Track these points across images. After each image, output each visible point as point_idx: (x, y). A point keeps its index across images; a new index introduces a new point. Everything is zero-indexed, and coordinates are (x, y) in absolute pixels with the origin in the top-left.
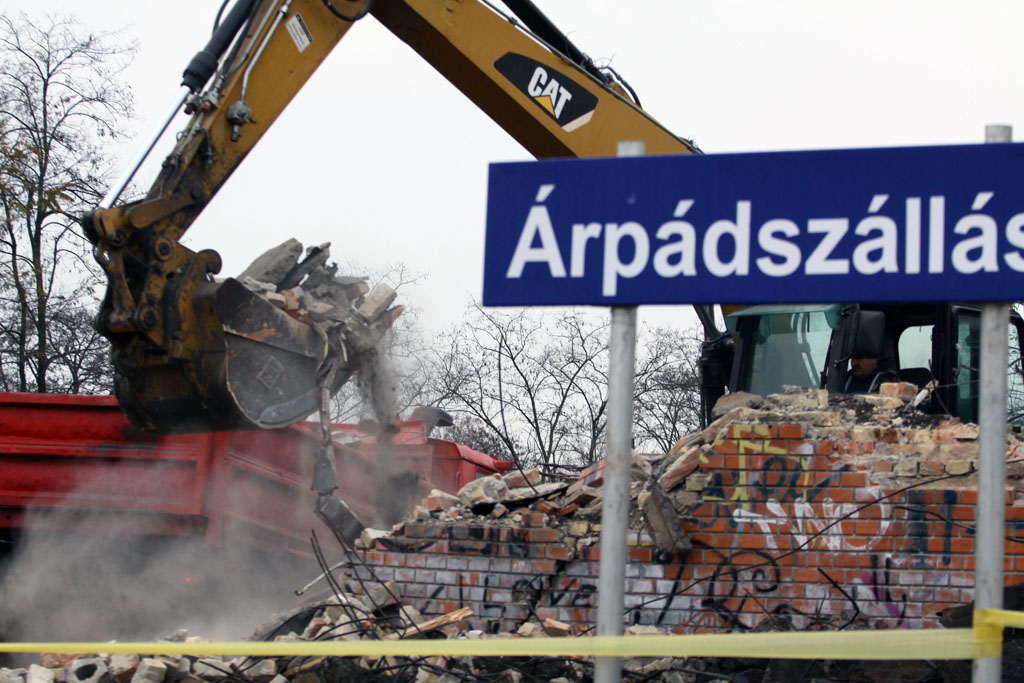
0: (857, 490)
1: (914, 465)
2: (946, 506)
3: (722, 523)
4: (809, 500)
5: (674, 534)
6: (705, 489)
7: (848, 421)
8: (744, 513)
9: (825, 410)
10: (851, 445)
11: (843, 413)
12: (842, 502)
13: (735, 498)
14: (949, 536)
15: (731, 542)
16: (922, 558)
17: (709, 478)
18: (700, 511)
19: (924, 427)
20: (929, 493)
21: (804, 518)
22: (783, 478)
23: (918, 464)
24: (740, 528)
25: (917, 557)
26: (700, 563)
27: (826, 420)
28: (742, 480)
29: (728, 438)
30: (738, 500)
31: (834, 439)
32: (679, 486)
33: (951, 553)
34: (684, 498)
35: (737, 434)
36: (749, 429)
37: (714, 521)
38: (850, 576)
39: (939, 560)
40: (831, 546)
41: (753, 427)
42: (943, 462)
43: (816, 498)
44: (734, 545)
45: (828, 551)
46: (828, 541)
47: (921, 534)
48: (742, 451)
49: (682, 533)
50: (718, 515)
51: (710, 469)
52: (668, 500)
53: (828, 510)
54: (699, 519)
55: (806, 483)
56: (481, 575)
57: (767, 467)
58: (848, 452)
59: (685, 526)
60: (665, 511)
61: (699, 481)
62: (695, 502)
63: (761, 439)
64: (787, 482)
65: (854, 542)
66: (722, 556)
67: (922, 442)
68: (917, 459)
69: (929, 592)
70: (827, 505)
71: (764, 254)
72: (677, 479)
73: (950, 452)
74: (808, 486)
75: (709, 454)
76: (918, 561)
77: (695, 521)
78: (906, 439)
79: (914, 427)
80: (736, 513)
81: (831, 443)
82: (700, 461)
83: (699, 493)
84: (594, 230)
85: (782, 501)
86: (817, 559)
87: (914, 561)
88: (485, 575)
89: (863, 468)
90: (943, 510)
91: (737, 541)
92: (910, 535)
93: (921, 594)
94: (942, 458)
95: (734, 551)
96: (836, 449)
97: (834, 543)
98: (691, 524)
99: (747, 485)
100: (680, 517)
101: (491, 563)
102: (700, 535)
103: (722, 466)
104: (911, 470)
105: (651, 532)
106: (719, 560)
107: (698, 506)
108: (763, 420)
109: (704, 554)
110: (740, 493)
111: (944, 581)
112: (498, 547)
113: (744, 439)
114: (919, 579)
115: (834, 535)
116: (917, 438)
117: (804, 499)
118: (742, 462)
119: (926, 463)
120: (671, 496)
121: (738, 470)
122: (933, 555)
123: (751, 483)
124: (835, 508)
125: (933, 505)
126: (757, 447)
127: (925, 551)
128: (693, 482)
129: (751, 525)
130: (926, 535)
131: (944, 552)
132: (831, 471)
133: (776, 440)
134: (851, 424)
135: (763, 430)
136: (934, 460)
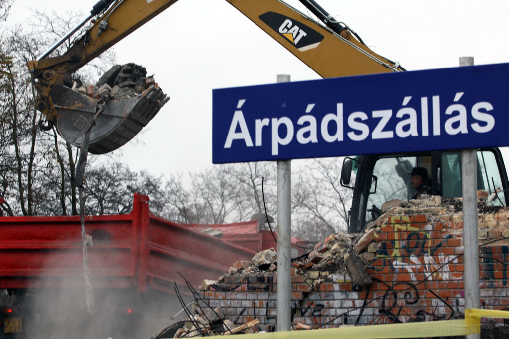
0: (456, 248)
1: (486, 234)
2: (503, 254)
3: (387, 269)
4: (432, 255)
5: (362, 275)
6: (377, 251)
7: (450, 212)
8: (398, 263)
9: (438, 206)
10: (453, 224)
11: (448, 207)
12: (448, 255)
13: (393, 255)
14: (505, 270)
15: (392, 278)
16: (492, 282)
17: (379, 245)
18: (375, 263)
19: (490, 213)
20: (494, 248)
21: (430, 264)
22: (418, 243)
23: (488, 233)
24: (397, 271)
25: (489, 282)
26: (377, 290)
27: (439, 212)
28: (397, 246)
29: (389, 223)
30: (395, 256)
31: (443, 221)
32: (364, 250)
33: (506, 279)
34: (368, 256)
35: (393, 221)
36: (399, 218)
37: (383, 268)
38: (455, 293)
39: (500, 283)
40: (444, 278)
41: (401, 217)
42: (500, 231)
43: (436, 253)
44: (394, 280)
45: (443, 280)
46: (443, 275)
47: (491, 269)
48: (396, 230)
49: (367, 275)
50: (385, 265)
51: (380, 241)
52: (359, 258)
53: (441, 259)
54: (376, 267)
55: (430, 245)
56: (264, 302)
57: (409, 238)
58: (451, 228)
59: (368, 271)
60: (357, 263)
61: (375, 247)
62: (373, 258)
63: (406, 223)
64: (420, 245)
65: (456, 276)
66: (388, 286)
67: (490, 221)
68: (487, 230)
69: (496, 300)
70: (441, 257)
71: (351, 130)
72: (363, 246)
73: (504, 225)
74: (431, 247)
75: (379, 233)
76: (490, 284)
77: (373, 268)
78: (481, 220)
79: (485, 213)
80: (394, 263)
81: (442, 224)
82: (375, 237)
83: (375, 253)
84: (266, 121)
85: (418, 256)
86: (437, 285)
87: (488, 284)
88: (266, 302)
89: (459, 236)
90: (501, 256)
91: (395, 277)
92: (485, 270)
93: (492, 302)
94: (500, 229)
95: (394, 283)
96: (444, 227)
97: (446, 276)
98: (371, 270)
99: (400, 248)
100: (365, 266)
101: (269, 295)
102: (376, 275)
103: (386, 238)
104: (484, 236)
105: (350, 275)
106: (386, 288)
107: (374, 260)
108: (406, 213)
109: (379, 285)
110: (396, 252)
111: (504, 294)
112: (272, 286)
113: (397, 224)
114: (491, 293)
115: (445, 272)
116: (486, 219)
117: (429, 254)
118: (396, 236)
119: (492, 232)
120: (361, 256)
121: (394, 240)
122: (497, 280)
123: (401, 247)
124: (445, 258)
125: (496, 254)
126: (403, 228)
127: (493, 278)
128: (372, 248)
129: (402, 269)
130: (493, 270)
131: (503, 279)
132: (442, 238)
133: (413, 224)
134: (452, 213)
135: (406, 219)
136: (496, 230)
